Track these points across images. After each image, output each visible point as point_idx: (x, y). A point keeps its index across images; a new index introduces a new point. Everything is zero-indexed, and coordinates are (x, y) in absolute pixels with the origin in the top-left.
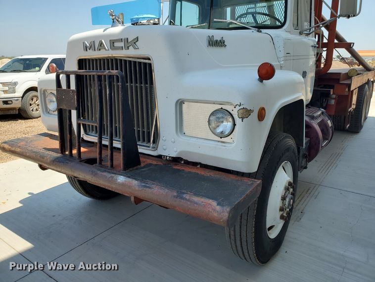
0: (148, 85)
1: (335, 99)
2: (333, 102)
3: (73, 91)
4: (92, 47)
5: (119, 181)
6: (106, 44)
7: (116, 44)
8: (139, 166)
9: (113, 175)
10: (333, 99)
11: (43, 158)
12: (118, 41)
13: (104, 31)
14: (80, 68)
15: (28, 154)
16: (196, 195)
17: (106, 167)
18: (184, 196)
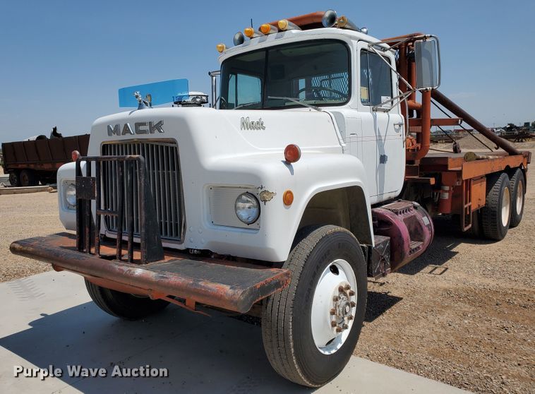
0: (176, 172)
1: (449, 191)
2: (446, 196)
3: (93, 178)
4: (116, 130)
5: (136, 273)
6: (132, 128)
7: (142, 128)
8: (162, 261)
9: (131, 268)
10: (446, 192)
11: (58, 256)
12: (144, 124)
13: (130, 113)
14: (104, 154)
15: (41, 253)
16: (213, 281)
17: (125, 261)
18: (200, 283)
